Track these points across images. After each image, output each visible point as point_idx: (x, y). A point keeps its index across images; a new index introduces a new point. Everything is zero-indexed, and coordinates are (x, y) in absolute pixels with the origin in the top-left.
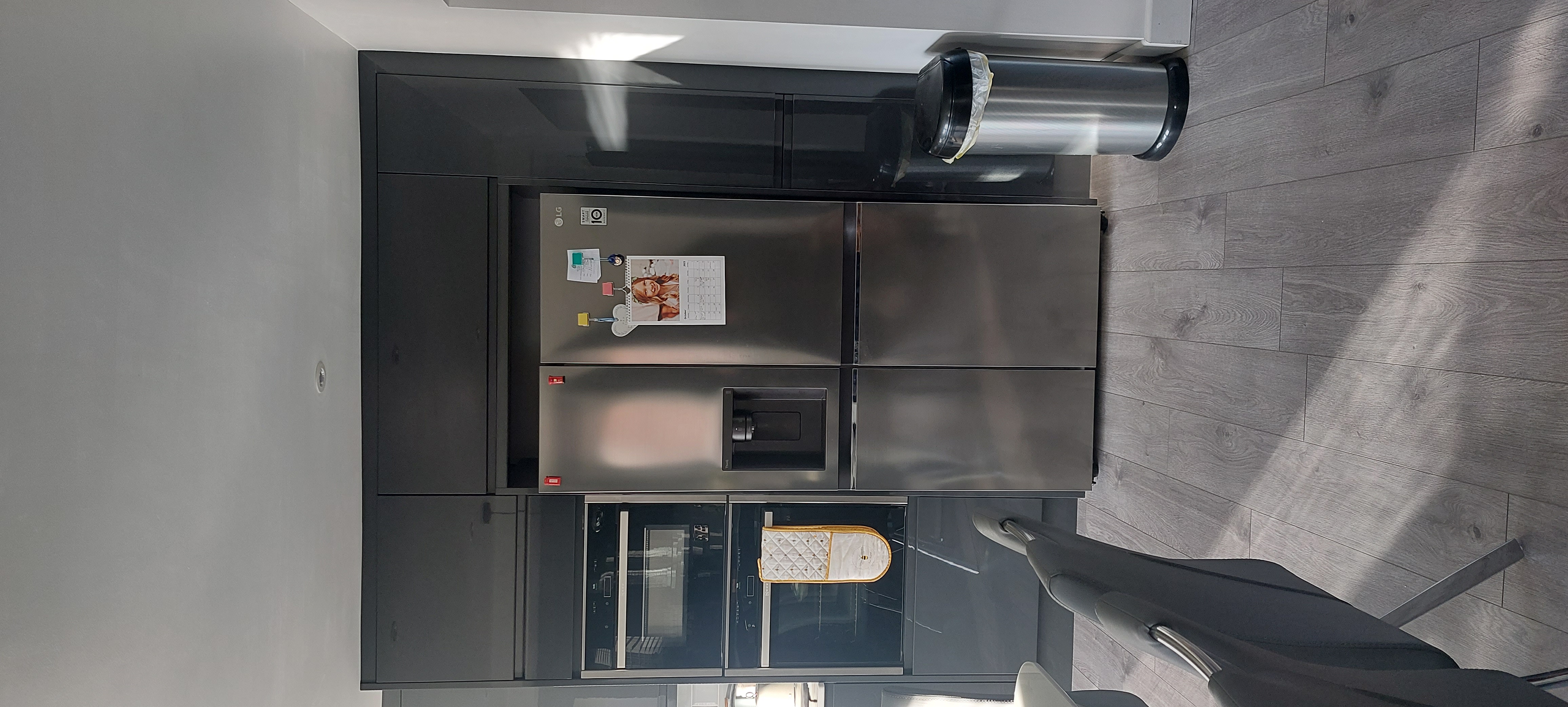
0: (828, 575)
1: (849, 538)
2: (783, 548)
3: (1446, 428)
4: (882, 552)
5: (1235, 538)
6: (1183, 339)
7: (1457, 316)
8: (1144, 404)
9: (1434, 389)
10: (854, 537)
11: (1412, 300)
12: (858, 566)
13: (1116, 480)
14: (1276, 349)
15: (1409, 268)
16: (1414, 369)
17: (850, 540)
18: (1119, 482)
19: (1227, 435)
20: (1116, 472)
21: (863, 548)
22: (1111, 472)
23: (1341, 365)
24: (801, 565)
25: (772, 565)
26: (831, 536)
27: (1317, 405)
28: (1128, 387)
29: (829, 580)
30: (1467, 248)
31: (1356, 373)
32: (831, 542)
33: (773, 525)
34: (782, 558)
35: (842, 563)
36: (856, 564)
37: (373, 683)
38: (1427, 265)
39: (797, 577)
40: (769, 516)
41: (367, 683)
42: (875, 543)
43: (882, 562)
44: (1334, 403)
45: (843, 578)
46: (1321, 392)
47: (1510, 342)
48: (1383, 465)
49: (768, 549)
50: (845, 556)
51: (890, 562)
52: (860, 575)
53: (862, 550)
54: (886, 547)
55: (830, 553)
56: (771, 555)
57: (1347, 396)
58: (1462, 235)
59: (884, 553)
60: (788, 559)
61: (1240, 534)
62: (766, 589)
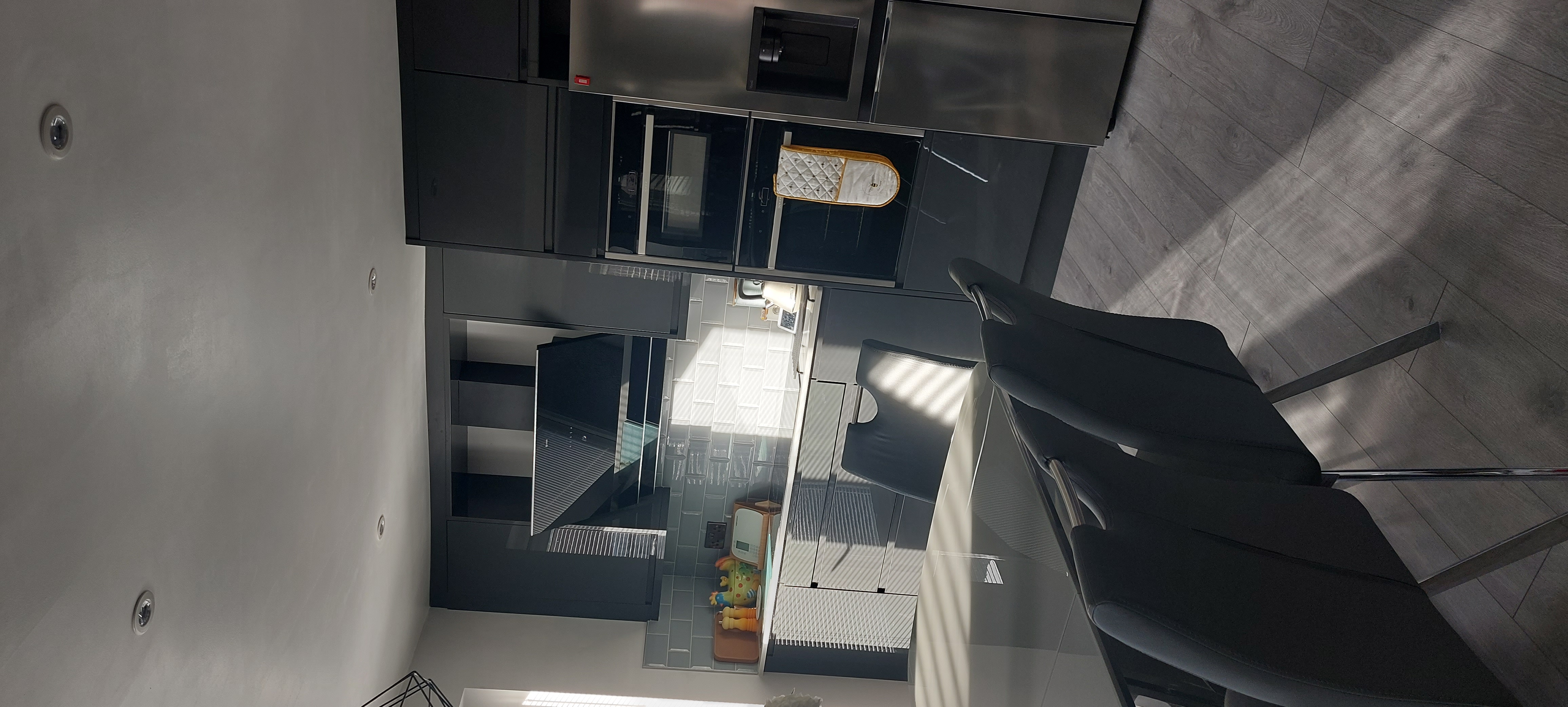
0: (838, 197)
1: (862, 166)
2: (798, 167)
3: (1420, 203)
4: (892, 182)
5: (1215, 234)
6: (1223, 23)
7: (1465, 101)
8: (1171, 76)
9: (1422, 163)
10: (866, 165)
11: (1433, 69)
12: (867, 192)
13: (1128, 142)
14: (1302, 69)
15: (1442, 36)
16: (1412, 136)
17: (863, 167)
18: (1131, 144)
19: (1236, 136)
20: (1130, 133)
21: (874, 176)
22: (1126, 133)
23: (1353, 108)
24: (813, 186)
25: (786, 182)
26: (845, 162)
27: (1321, 139)
28: (1162, 53)
29: (838, 201)
30: (1498, 36)
31: (1362, 121)
32: (845, 168)
33: (791, 144)
34: (796, 177)
35: (853, 188)
36: (865, 190)
37: (416, 239)
38: (1458, 39)
39: (808, 196)
40: (788, 135)
41: (412, 239)
42: (886, 173)
43: (891, 190)
44: (1334, 142)
45: (852, 201)
46: (1328, 127)
47: (1499, 144)
48: (1358, 216)
49: (784, 167)
50: (856, 183)
51: (898, 191)
52: (867, 200)
53: (873, 178)
54: (896, 177)
55: (842, 178)
56: (787, 173)
57: (1348, 141)
58: (1498, 21)
59: (893, 182)
60: (802, 178)
61: (1220, 232)
62: (778, 201)
